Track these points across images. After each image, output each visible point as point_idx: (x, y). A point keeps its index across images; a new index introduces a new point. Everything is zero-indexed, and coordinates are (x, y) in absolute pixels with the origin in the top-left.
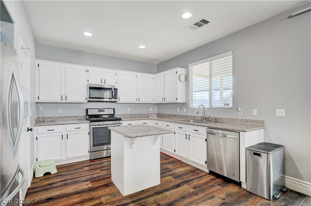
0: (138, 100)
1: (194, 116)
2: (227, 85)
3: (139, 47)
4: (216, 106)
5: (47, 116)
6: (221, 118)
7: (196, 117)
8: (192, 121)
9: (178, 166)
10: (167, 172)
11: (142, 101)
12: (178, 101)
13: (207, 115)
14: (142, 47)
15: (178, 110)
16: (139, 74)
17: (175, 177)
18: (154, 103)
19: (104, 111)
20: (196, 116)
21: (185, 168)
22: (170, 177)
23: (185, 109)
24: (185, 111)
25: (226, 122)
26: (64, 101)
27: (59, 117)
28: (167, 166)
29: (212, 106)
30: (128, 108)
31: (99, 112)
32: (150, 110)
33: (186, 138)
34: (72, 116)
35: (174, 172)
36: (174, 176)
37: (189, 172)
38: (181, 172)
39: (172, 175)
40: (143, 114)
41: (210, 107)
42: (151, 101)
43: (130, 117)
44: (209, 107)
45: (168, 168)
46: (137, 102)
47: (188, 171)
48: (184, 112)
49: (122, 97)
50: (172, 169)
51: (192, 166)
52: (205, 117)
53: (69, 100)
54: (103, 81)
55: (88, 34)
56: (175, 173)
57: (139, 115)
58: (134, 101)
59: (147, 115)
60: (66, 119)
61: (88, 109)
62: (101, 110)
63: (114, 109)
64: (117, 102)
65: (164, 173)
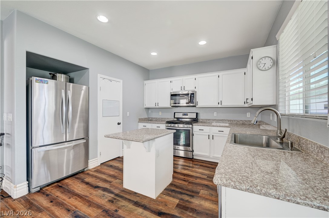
0: (220, 103)
3: (199, 45)
5: (154, 117)
9: (213, 199)
10: (187, 195)
14: (202, 43)
15: (271, 117)
16: (221, 73)
17: (181, 205)
18: (246, 105)
19: (187, 115)
22: (177, 201)
23: (275, 116)
24: (275, 119)
26: (157, 107)
27: (159, 118)
28: (202, 191)
31: (183, 115)
32: (248, 116)
35: (193, 200)
36: (181, 203)
38: (200, 205)
39: (182, 201)
40: (234, 120)
42: (241, 104)
45: (198, 193)
46: (220, 106)
49: (201, 101)
50: (199, 196)
52: (278, 134)
53: (160, 106)
54: (183, 88)
56: (190, 202)
58: (216, 105)
59: (241, 122)
60: (163, 120)
61: (175, 113)
62: (185, 114)
63: (197, 113)
64: (197, 107)
65: (181, 193)
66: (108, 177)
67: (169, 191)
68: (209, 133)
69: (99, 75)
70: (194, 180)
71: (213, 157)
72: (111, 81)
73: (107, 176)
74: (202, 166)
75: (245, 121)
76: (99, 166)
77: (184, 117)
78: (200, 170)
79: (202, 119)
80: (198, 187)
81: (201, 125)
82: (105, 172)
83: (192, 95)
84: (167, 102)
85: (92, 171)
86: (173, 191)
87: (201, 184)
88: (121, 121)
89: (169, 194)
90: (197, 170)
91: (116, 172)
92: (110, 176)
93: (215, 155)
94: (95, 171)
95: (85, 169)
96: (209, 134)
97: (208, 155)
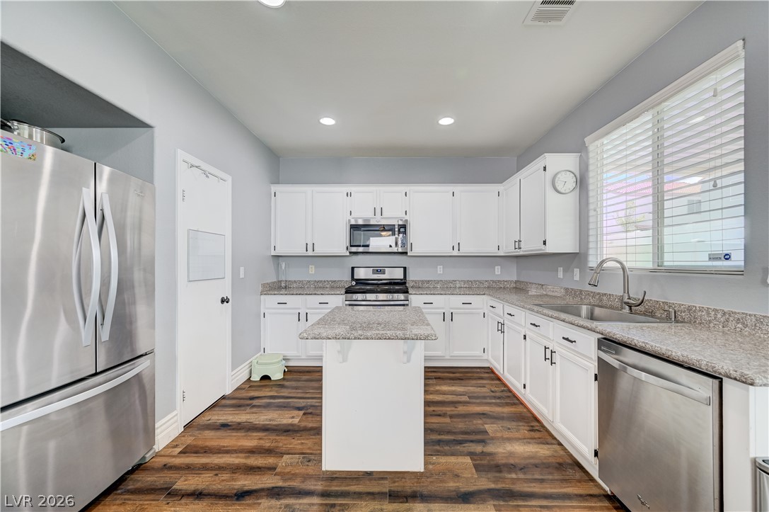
0: (456, 248)
1: (599, 294)
2: (718, 182)
3: (438, 124)
4: (676, 264)
5: (293, 279)
6: (689, 309)
7: (605, 298)
8: (587, 309)
9: (517, 435)
10: (472, 441)
11: (466, 249)
12: (550, 249)
13: (636, 293)
14: (446, 121)
15: (561, 275)
16: (458, 188)
17: (483, 465)
18: (501, 253)
19: (384, 273)
20: (605, 294)
21: (536, 446)
22: (468, 460)
23: (577, 271)
24: (577, 278)
25: (712, 325)
26: (310, 253)
27: (309, 282)
28: (486, 426)
29: (665, 264)
30: (439, 267)
31: (374, 273)
32: (496, 273)
33: (546, 359)
34: (329, 280)
35: (490, 448)
36: (477, 462)
37: (536, 466)
38: (511, 454)
39: (475, 457)
41: (657, 267)
42: (492, 250)
43: (442, 288)
44: (650, 266)
45: (485, 432)
46: (455, 253)
47: (536, 461)
48: (575, 279)
49: (420, 243)
50: (493, 439)
51: (565, 449)
52: (626, 300)
53: (319, 250)
54: (378, 211)
55: (328, 121)
56: (490, 454)
57: (464, 282)
58: (449, 251)
59: (486, 285)
60: (321, 285)
61: (353, 268)
62: (378, 271)
63: (405, 268)
64: (409, 254)
65: (460, 442)
66: (249, 457)
67: (434, 445)
68: (443, 308)
69: (181, 155)
70: (453, 409)
71: (451, 356)
72: (207, 176)
73: (243, 455)
74: (439, 378)
75: (493, 281)
76: (181, 435)
77: (376, 276)
78: (445, 388)
79: (413, 281)
80: (475, 422)
81: (428, 293)
82: (224, 446)
83: (402, 230)
84: (338, 243)
85: (174, 456)
86: (439, 442)
87: (473, 414)
88: (228, 294)
89: (438, 451)
90: (438, 388)
91: (260, 439)
92: (251, 452)
93: (456, 353)
94: (181, 453)
95: (147, 456)
96: (444, 311)
97: (442, 355)
